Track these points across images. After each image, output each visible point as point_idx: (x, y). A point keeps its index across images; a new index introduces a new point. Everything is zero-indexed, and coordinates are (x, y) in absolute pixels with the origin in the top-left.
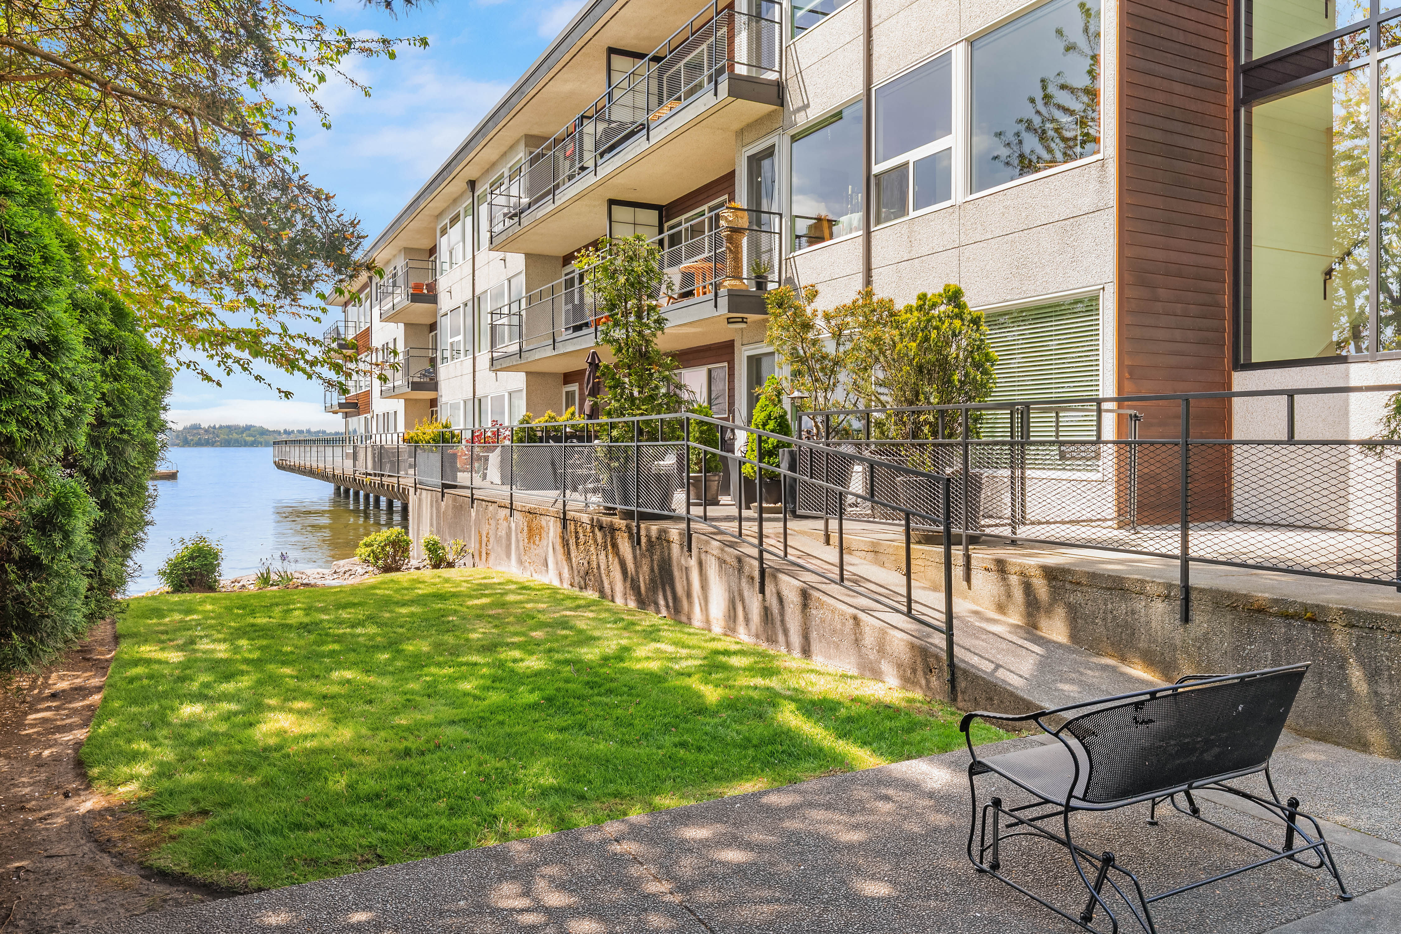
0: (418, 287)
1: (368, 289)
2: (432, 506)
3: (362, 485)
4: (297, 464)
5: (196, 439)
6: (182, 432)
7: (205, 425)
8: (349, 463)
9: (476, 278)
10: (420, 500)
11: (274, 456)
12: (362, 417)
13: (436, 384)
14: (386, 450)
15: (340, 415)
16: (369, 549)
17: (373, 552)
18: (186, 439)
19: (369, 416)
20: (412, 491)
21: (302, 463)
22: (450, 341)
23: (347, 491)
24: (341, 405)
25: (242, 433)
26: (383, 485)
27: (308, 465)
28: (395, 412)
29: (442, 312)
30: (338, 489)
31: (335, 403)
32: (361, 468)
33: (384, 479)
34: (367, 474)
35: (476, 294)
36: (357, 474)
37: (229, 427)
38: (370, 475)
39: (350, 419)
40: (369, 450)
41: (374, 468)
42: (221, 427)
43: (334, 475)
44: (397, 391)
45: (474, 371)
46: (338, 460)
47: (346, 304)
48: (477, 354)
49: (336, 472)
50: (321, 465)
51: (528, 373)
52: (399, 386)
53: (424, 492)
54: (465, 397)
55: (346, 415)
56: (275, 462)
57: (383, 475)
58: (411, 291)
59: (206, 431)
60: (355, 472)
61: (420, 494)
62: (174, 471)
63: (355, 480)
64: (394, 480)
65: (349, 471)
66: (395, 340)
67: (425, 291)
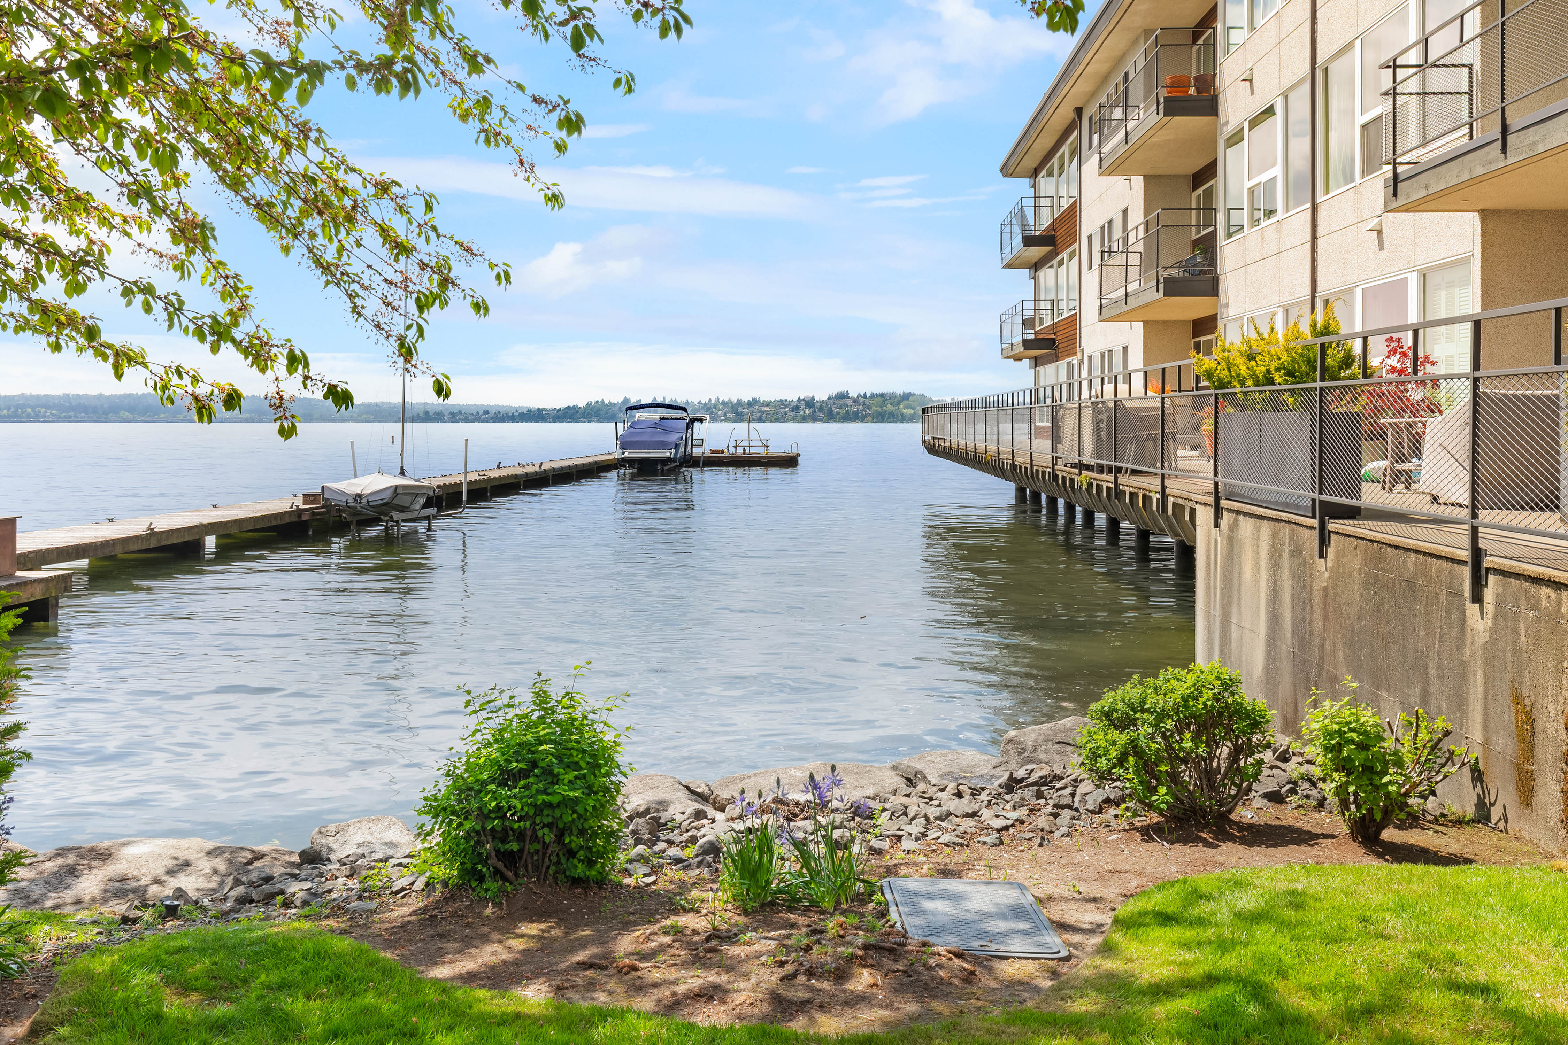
0: (1178, 84)
1: (1076, 133)
2: (1275, 566)
3: (1068, 487)
4: (954, 445)
5: (843, 412)
6: (826, 402)
7: (853, 394)
8: (1043, 445)
9: (1320, 27)
10: (1231, 541)
11: (923, 432)
12: (1063, 364)
13: (1215, 281)
14: (1127, 411)
15: (1026, 362)
16: (1122, 738)
17: (1134, 748)
18: (830, 411)
19: (1074, 361)
20: (1204, 516)
21: (962, 443)
22: (1248, 184)
23: (1036, 496)
24: (1027, 344)
25: (899, 403)
26: (1120, 494)
27: (971, 445)
28: (1125, 349)
29: (1229, 130)
30: (1021, 491)
31: (1017, 340)
32: (1068, 451)
33: (1123, 479)
34: (1082, 467)
35: (1320, 60)
36: (1060, 466)
37: (882, 395)
38: (1088, 468)
39: (1041, 369)
40: (1087, 414)
41: (1098, 453)
42: (873, 396)
43: (1014, 466)
44: (1133, 302)
45: (1314, 238)
46: (1022, 439)
47: (1035, 173)
48: (1320, 199)
49: (1019, 460)
50: (992, 448)
51: (1485, 214)
52: (1136, 293)
53: (1246, 526)
54: (1286, 299)
55: (1037, 362)
56: (924, 442)
57: (1119, 470)
58: (1164, 93)
59: (855, 401)
60: (1055, 460)
61: (1233, 527)
62: (795, 452)
63: (1056, 477)
64: (1152, 484)
65: (1043, 460)
66: (1125, 212)
67: (1192, 91)
